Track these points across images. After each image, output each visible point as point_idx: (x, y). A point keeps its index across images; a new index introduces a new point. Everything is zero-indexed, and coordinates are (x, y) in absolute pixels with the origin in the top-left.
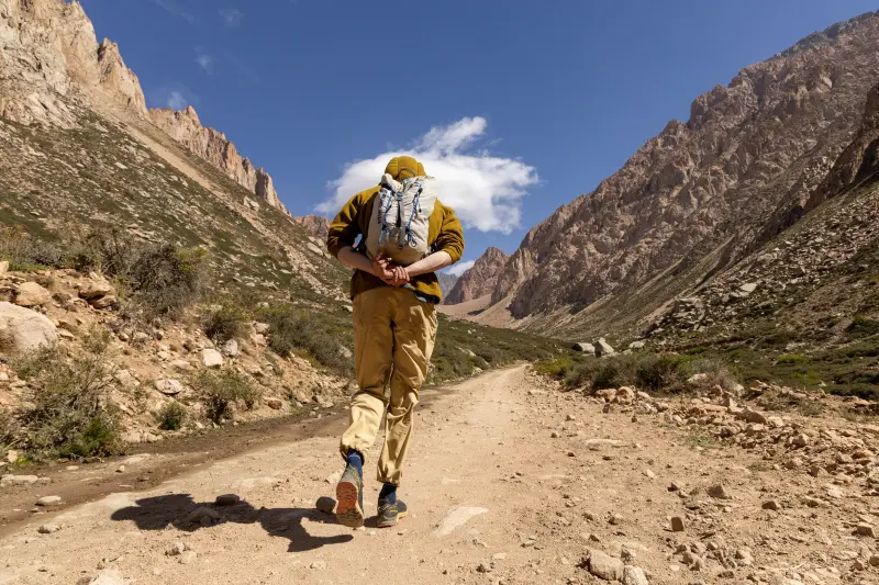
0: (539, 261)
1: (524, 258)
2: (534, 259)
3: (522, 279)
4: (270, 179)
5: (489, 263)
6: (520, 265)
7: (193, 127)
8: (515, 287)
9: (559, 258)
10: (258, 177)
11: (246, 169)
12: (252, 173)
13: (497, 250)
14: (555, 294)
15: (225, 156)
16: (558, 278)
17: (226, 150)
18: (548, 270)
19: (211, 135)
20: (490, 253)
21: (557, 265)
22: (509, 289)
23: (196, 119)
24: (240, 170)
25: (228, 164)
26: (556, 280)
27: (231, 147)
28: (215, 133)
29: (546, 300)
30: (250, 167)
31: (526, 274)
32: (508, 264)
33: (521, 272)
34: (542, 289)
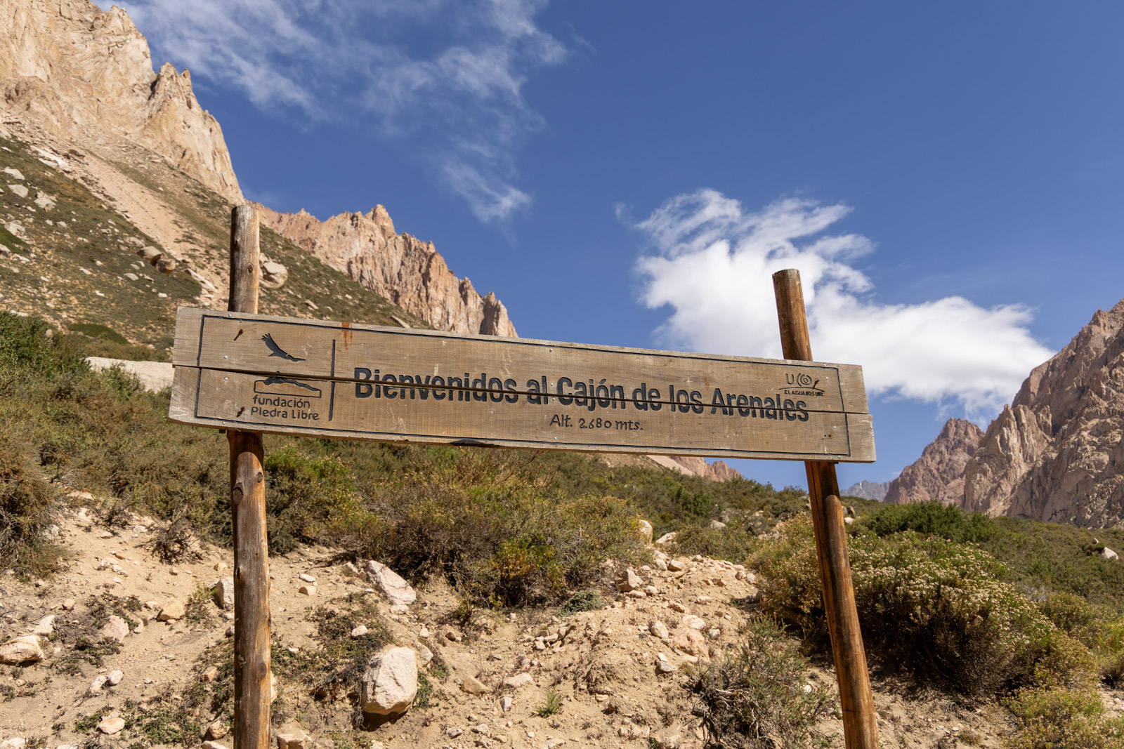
0: (1055, 430)
1: (1020, 426)
2: (1042, 426)
3: (1021, 469)
4: (504, 310)
5: (952, 450)
6: (1014, 441)
7: (379, 237)
8: (1007, 487)
9: (1103, 416)
10: (485, 311)
11: (465, 298)
12: (475, 303)
13: (967, 424)
14: (1101, 495)
15: (426, 278)
16: (1105, 458)
17: (429, 266)
18: (1078, 444)
19: (408, 245)
20: (952, 430)
21: (1098, 431)
22: (994, 492)
23: (389, 224)
24: (453, 301)
25: (432, 291)
26: (1099, 464)
27: (438, 261)
28: (414, 242)
29: (1079, 509)
30: (471, 292)
31: (1028, 458)
32: (987, 440)
33: (1017, 455)
34: (1069, 485)
